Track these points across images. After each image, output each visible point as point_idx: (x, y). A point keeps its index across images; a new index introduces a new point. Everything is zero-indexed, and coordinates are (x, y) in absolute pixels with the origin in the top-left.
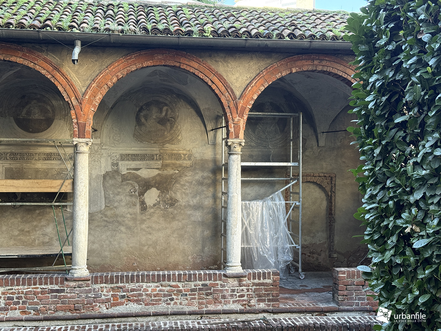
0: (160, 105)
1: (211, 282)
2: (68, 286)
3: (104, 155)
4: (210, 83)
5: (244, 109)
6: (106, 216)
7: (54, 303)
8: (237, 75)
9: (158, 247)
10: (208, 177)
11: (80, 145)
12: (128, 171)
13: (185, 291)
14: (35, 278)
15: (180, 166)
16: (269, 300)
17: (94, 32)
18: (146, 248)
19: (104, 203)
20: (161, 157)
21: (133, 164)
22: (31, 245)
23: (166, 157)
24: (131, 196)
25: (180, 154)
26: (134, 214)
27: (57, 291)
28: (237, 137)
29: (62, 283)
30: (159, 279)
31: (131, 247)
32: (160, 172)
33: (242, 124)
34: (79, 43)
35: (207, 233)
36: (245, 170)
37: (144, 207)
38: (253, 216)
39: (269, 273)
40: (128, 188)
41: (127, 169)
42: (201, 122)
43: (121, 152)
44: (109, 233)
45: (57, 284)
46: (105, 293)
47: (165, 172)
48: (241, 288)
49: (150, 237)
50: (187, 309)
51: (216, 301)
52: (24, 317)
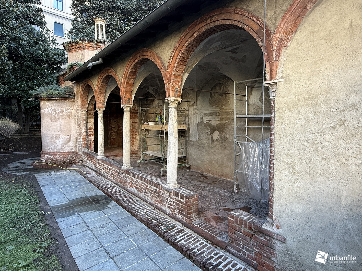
3: (198, 114)
7: (118, 178)
12: (207, 122)
15: (229, 119)
16: (183, 215)
19: (197, 137)
20: (220, 114)
21: (209, 118)
24: (207, 134)
26: (209, 144)
27: (119, 173)
30: (142, 179)
31: (208, 160)
33: (171, 86)
37: (212, 141)
40: (206, 130)
43: (204, 112)
44: (199, 152)
47: (222, 122)
48: (171, 199)
49: (215, 157)
50: (150, 201)
51: (160, 202)
52: (113, 181)
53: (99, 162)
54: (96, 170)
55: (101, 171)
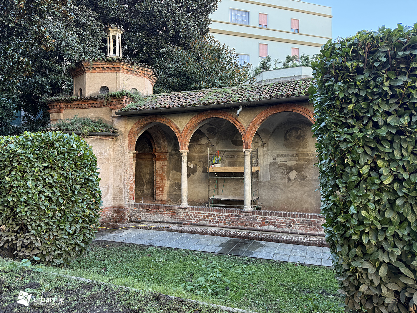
0: (297, 129)
1: (311, 219)
2: (242, 215)
3: (269, 155)
4: (309, 118)
6: (271, 184)
7: (237, 221)
9: (297, 200)
11: (246, 152)
13: (298, 222)
14: (229, 210)
15: (308, 159)
17: (248, 101)
19: (269, 177)
20: (298, 155)
21: (283, 159)
23: (300, 155)
24: (283, 174)
25: (308, 153)
26: (285, 183)
27: (238, 216)
29: (240, 213)
30: (284, 215)
32: (297, 163)
34: (241, 107)
37: (289, 180)
40: (281, 171)
41: (281, 161)
43: (277, 153)
45: (238, 213)
46: (258, 219)
47: (300, 162)
49: (293, 194)
50: (299, 232)
51: (314, 229)
52: (225, 226)
53: (185, 212)
54: (176, 221)
55: (192, 220)
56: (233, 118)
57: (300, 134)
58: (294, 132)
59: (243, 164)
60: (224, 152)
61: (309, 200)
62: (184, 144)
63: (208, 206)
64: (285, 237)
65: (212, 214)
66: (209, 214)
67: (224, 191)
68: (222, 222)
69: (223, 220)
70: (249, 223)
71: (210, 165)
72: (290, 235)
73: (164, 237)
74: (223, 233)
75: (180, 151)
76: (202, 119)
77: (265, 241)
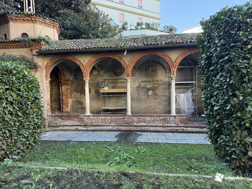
0: (152, 66)
1: (166, 118)
2: (126, 118)
3: (137, 81)
4: (165, 59)
5: (176, 66)
6: (138, 98)
7: (122, 122)
8: (174, 55)
9: (152, 107)
10: (167, 87)
11: (128, 79)
13: (158, 120)
14: (118, 115)
15: (159, 84)
16: (184, 124)
17: (130, 47)
18: (149, 107)
20: (153, 81)
21: (145, 84)
22: (118, 106)
23: (154, 81)
24: (144, 93)
25: (158, 80)
27: (123, 119)
28: (174, 74)
29: (124, 117)
30: (150, 116)
31: (145, 107)
32: (153, 86)
33: (175, 70)
34: (126, 50)
35: (167, 103)
36: (176, 84)
37: (148, 96)
38: (181, 98)
39: (184, 115)
40: (143, 91)
41: (143, 85)
42: (164, 70)
43: (141, 80)
44: (138, 103)
45: (123, 117)
46: (136, 119)
47: (154, 86)
48: (175, 120)
49: (150, 104)
50: (159, 125)
51: (168, 123)
52: (115, 125)
53: (89, 118)
54: (82, 124)
55: (94, 123)
56: (120, 58)
57: (154, 69)
58: (151, 68)
59: (126, 87)
60: (109, 80)
61: (159, 107)
62: (86, 74)
63: (101, 113)
64: (152, 129)
65: (107, 118)
66: (104, 118)
67: (109, 104)
68: (113, 123)
69: (114, 121)
70: (130, 122)
71: (101, 88)
72: (154, 127)
73: (76, 135)
74: (115, 129)
75: (84, 79)
76: (99, 58)
77: (140, 132)
